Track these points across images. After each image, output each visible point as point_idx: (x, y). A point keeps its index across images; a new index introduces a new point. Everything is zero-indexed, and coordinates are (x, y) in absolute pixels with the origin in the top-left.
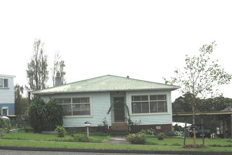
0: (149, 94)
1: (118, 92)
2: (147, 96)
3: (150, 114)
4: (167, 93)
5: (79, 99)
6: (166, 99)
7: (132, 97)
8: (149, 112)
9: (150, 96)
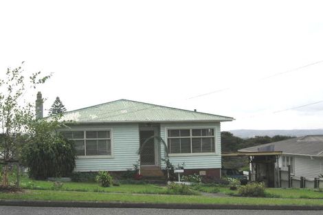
0: (191, 128)
1: (149, 124)
2: (189, 130)
3: (192, 154)
4: (215, 127)
5: (95, 132)
6: (213, 135)
7: (168, 131)
8: (190, 152)
9: (193, 130)
